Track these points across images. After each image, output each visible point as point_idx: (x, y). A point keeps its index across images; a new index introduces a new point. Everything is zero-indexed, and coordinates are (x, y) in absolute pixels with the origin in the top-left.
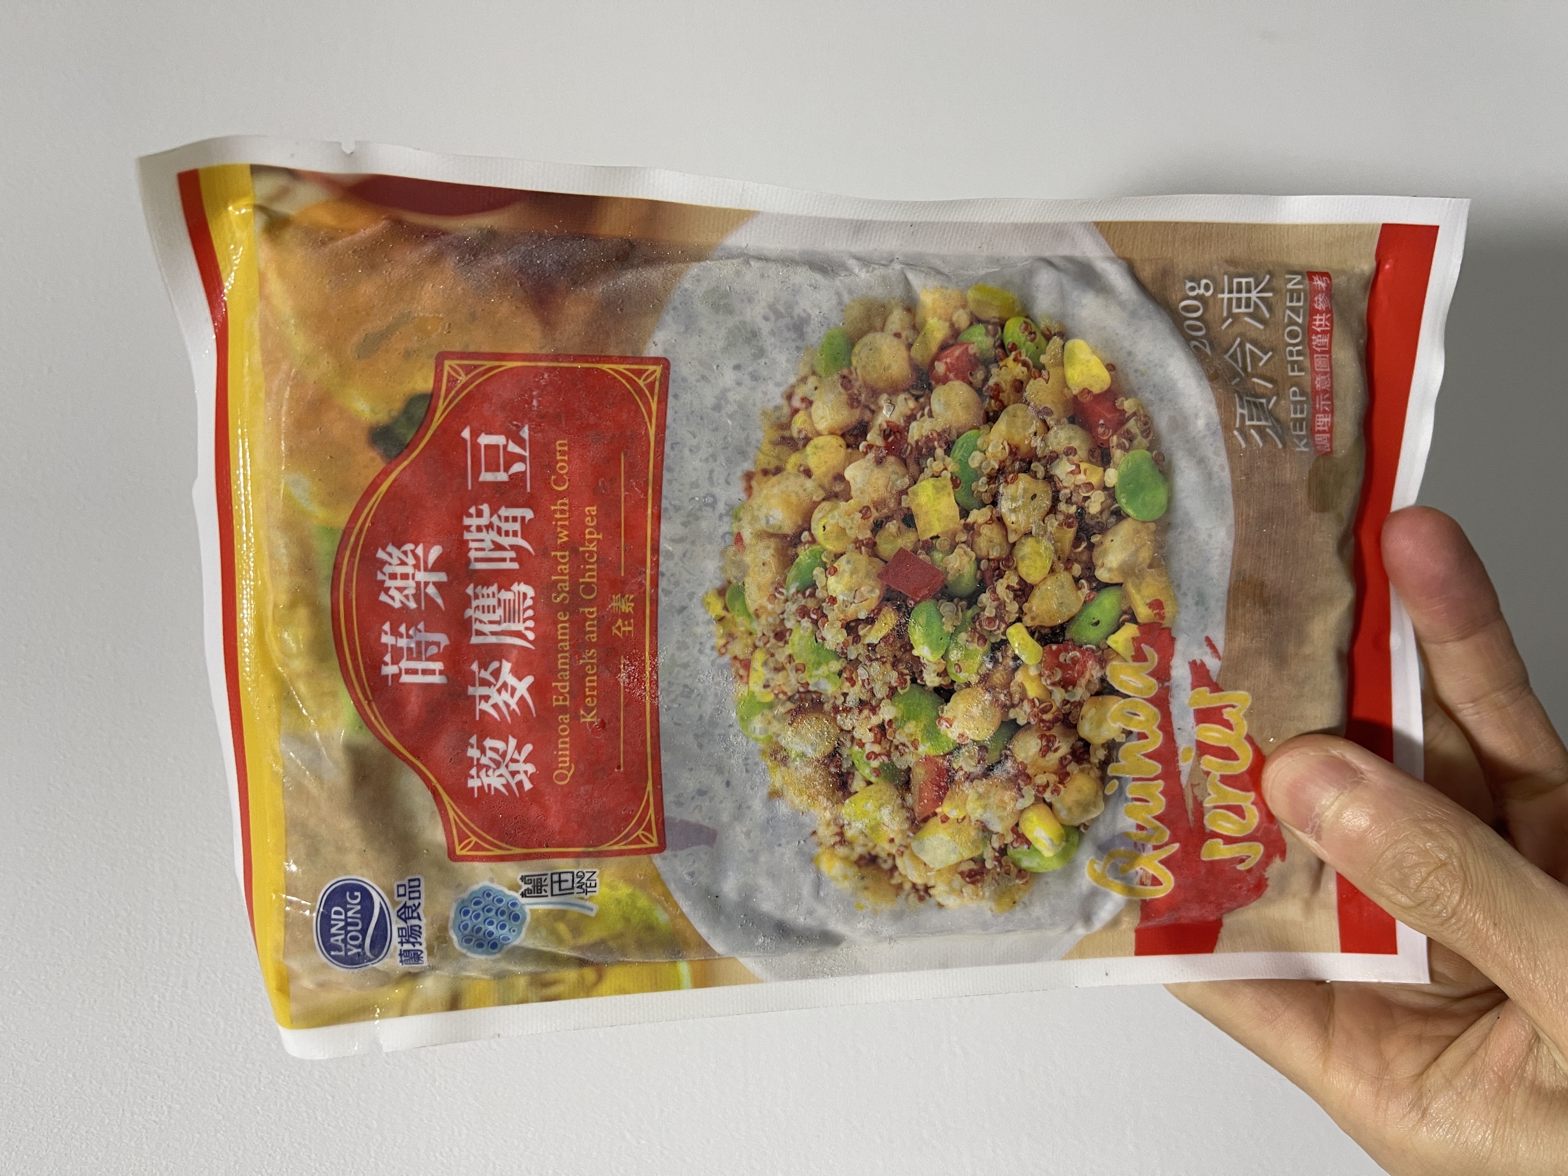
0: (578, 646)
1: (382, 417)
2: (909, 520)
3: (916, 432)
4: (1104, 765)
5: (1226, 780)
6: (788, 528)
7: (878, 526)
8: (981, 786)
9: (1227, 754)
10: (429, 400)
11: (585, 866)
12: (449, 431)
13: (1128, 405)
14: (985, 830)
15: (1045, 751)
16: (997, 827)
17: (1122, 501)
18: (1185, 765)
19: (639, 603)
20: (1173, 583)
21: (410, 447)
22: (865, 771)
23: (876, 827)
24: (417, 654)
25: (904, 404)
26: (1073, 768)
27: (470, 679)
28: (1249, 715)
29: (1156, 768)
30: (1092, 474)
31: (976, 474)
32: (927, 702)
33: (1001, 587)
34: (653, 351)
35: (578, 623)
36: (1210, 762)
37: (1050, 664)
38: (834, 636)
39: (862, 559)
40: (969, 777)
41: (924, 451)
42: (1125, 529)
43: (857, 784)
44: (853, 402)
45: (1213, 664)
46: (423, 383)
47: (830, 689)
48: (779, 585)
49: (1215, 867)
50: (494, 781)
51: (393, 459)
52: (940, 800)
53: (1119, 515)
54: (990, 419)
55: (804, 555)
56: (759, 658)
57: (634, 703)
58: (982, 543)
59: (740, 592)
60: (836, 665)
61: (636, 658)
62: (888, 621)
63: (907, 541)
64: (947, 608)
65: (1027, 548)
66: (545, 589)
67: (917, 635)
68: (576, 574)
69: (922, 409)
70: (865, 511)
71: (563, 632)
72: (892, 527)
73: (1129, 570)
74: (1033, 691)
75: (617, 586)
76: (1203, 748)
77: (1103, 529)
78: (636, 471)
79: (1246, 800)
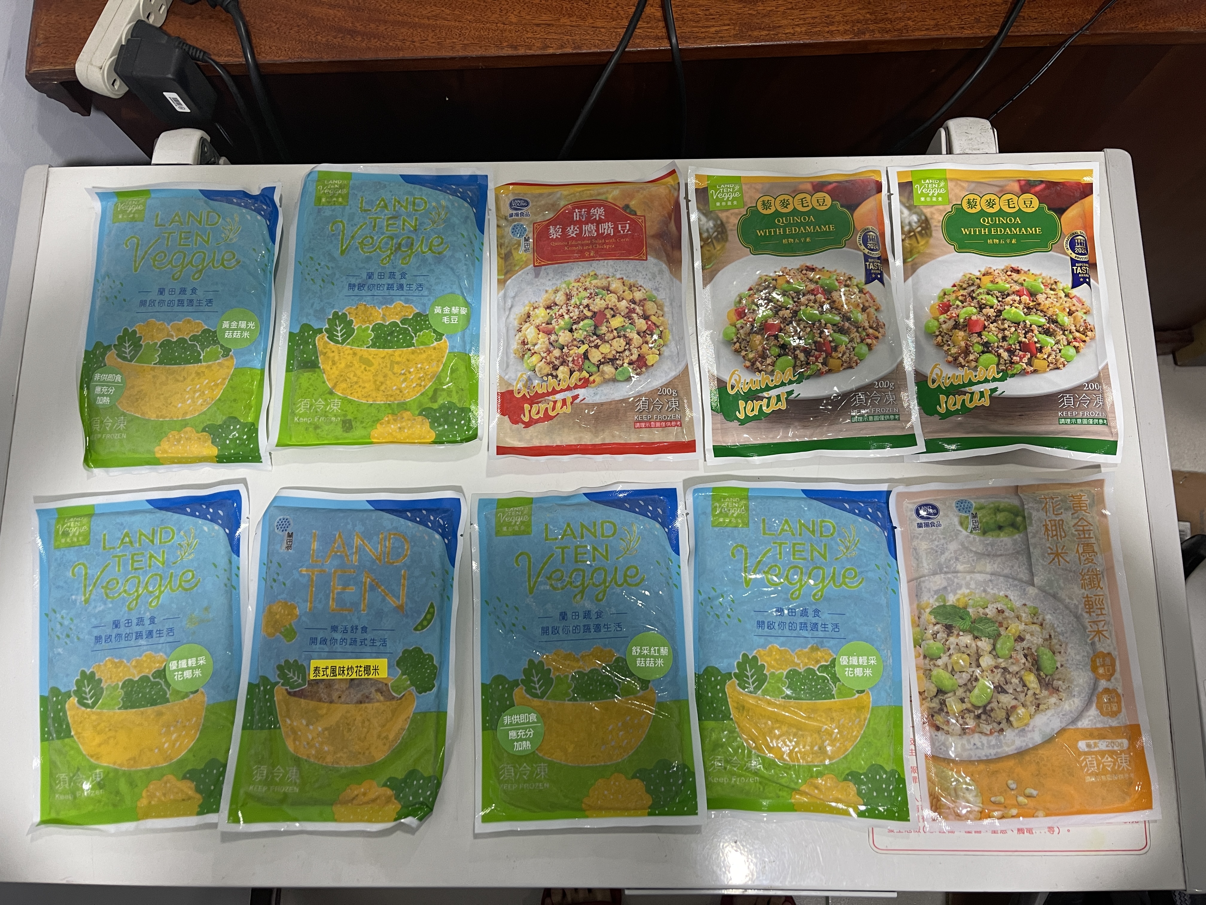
0: (582, 245)
1: (631, 206)
2: (613, 316)
3: (634, 315)
4: (552, 375)
5: (547, 409)
6: (611, 288)
7: (612, 309)
8: (547, 342)
9: (554, 409)
10: (636, 214)
11: (531, 250)
12: (629, 218)
13: (644, 369)
14: (535, 345)
15: (556, 358)
16: (536, 347)
17: (620, 369)
18: (551, 398)
19: (593, 257)
20: (599, 385)
21: (625, 211)
22: (551, 312)
23: (537, 317)
24: (580, 215)
25: (641, 313)
26: (551, 365)
27: (575, 225)
28: (565, 413)
29: (550, 391)
30: (626, 361)
31: (625, 331)
32: (569, 327)
33: (598, 341)
34: (649, 257)
35: (588, 245)
36: (552, 404)
37: (579, 356)
38: (585, 302)
39: (604, 306)
40: (549, 339)
41: (630, 318)
42: (613, 370)
43: (548, 311)
44: (640, 301)
45: (577, 401)
46: (639, 213)
47: (573, 302)
48: (598, 288)
49: (523, 409)
50: (552, 230)
51: (622, 208)
52: (544, 332)
53: (616, 369)
54: (638, 334)
55: (605, 292)
56: (580, 284)
57: (569, 258)
58: (609, 334)
59: (596, 279)
60: (578, 303)
61: (580, 257)
62: (589, 314)
63: (608, 316)
64: (593, 328)
65: (608, 346)
66: (595, 238)
67: (586, 321)
68: (599, 244)
69: (640, 317)
70: (615, 306)
71: (586, 242)
72: (612, 312)
73: (603, 373)
74: (571, 352)
75: (597, 252)
76: (555, 402)
77: (613, 365)
78: (622, 255)
79: (541, 415)
